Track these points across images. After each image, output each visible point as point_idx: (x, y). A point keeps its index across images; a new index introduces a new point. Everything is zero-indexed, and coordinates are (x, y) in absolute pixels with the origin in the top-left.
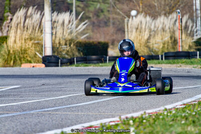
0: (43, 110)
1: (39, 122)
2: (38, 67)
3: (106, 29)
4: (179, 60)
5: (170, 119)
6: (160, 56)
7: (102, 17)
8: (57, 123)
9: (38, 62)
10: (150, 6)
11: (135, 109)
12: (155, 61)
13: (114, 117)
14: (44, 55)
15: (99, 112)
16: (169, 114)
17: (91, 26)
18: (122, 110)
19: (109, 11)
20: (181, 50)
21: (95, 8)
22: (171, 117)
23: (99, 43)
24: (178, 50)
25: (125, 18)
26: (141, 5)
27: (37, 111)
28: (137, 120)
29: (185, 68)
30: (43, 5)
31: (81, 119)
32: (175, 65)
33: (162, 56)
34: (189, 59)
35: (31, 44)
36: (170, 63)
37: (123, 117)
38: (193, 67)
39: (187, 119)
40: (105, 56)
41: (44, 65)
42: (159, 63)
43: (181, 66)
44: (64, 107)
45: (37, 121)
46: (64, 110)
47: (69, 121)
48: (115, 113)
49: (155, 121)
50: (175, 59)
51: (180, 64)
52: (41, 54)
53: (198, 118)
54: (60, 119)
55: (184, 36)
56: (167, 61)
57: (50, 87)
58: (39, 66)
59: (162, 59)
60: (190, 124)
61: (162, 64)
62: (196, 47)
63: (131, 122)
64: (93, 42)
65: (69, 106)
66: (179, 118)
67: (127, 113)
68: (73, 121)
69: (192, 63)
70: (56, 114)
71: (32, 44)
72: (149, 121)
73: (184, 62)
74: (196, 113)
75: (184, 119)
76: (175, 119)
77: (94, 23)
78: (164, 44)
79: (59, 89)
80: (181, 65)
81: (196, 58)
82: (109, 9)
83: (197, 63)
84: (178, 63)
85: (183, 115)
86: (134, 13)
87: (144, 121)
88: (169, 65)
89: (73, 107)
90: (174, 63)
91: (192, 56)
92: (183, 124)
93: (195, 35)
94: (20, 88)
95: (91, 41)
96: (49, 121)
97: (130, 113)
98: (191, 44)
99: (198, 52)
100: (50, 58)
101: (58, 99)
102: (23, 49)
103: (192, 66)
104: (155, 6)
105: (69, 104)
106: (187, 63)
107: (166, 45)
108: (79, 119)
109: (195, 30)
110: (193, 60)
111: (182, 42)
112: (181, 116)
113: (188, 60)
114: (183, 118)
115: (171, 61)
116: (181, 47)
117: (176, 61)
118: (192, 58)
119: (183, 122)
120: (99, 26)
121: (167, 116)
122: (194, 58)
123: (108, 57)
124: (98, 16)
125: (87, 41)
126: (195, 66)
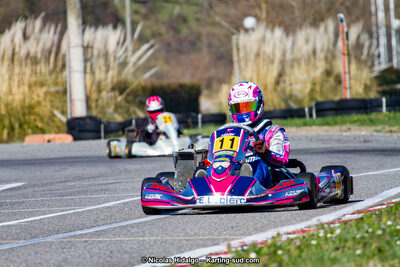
0: (72, 234)
1: (65, 260)
2: (58, 142)
3: (194, 56)
4: (346, 117)
5: (331, 246)
6: (307, 110)
7: (185, 31)
8: (101, 260)
9: (59, 131)
10: (281, 6)
11: (259, 226)
12: (297, 121)
13: (218, 244)
14: (69, 117)
15: (187, 234)
16: (329, 235)
17: (163, 53)
18: (232, 228)
19: (198, 20)
20: (348, 96)
21: (171, 15)
22: (334, 242)
23: (181, 86)
24: (343, 97)
25: (233, 34)
26: (264, 6)
27: (60, 236)
28: (265, 250)
29: (357, 133)
30: (65, 13)
31: (150, 251)
32: (337, 128)
33: (310, 110)
34: (367, 113)
35: (42, 94)
36: (328, 124)
37: (235, 243)
38: (376, 131)
39: (365, 245)
40: (193, 114)
41: (69, 138)
42: (305, 125)
43: (349, 129)
44: (115, 225)
45: (60, 259)
46: (115, 232)
47: (126, 256)
48: (219, 234)
49: (302, 251)
50: (336, 115)
51: (348, 126)
52: (64, 113)
53: (388, 242)
54: (108, 253)
55: (353, 67)
56: (320, 120)
57: (85, 183)
58: (60, 138)
59: (311, 116)
60: (374, 255)
61: (310, 125)
62: (380, 89)
63: (253, 255)
64: (169, 86)
65: (124, 224)
66: (349, 244)
67: (243, 235)
68: (134, 255)
69: (372, 122)
70: (100, 242)
71: (46, 94)
72: (289, 251)
73: (355, 122)
74: (384, 230)
75: (361, 245)
76: (342, 245)
77: (169, 45)
78: (314, 84)
79: (104, 187)
80: (351, 126)
81: (381, 111)
82: (199, 16)
83: (383, 122)
84: (344, 123)
85: (358, 236)
86: (249, 22)
87: (280, 252)
88: (326, 128)
89: (132, 226)
90: (335, 123)
91: (372, 107)
92: (359, 255)
93: (376, 63)
94: (24, 187)
95: (165, 82)
96: (84, 258)
97: (250, 234)
98: (368, 82)
99: (384, 100)
100: (81, 122)
101: (101, 210)
102: (26, 104)
103: (373, 128)
104: (292, 7)
105: (125, 220)
106: (362, 123)
107: (318, 88)
108: (146, 252)
109: (376, 53)
110: (373, 116)
111: (350, 78)
112: (354, 238)
113: (364, 117)
114: (359, 243)
115: (329, 119)
116: (348, 91)
117: (339, 118)
118: (372, 111)
119: (358, 252)
120: (180, 52)
121: (326, 238)
122: (376, 111)
123: (200, 116)
124: (177, 31)
125: (157, 83)
126: (378, 128)
